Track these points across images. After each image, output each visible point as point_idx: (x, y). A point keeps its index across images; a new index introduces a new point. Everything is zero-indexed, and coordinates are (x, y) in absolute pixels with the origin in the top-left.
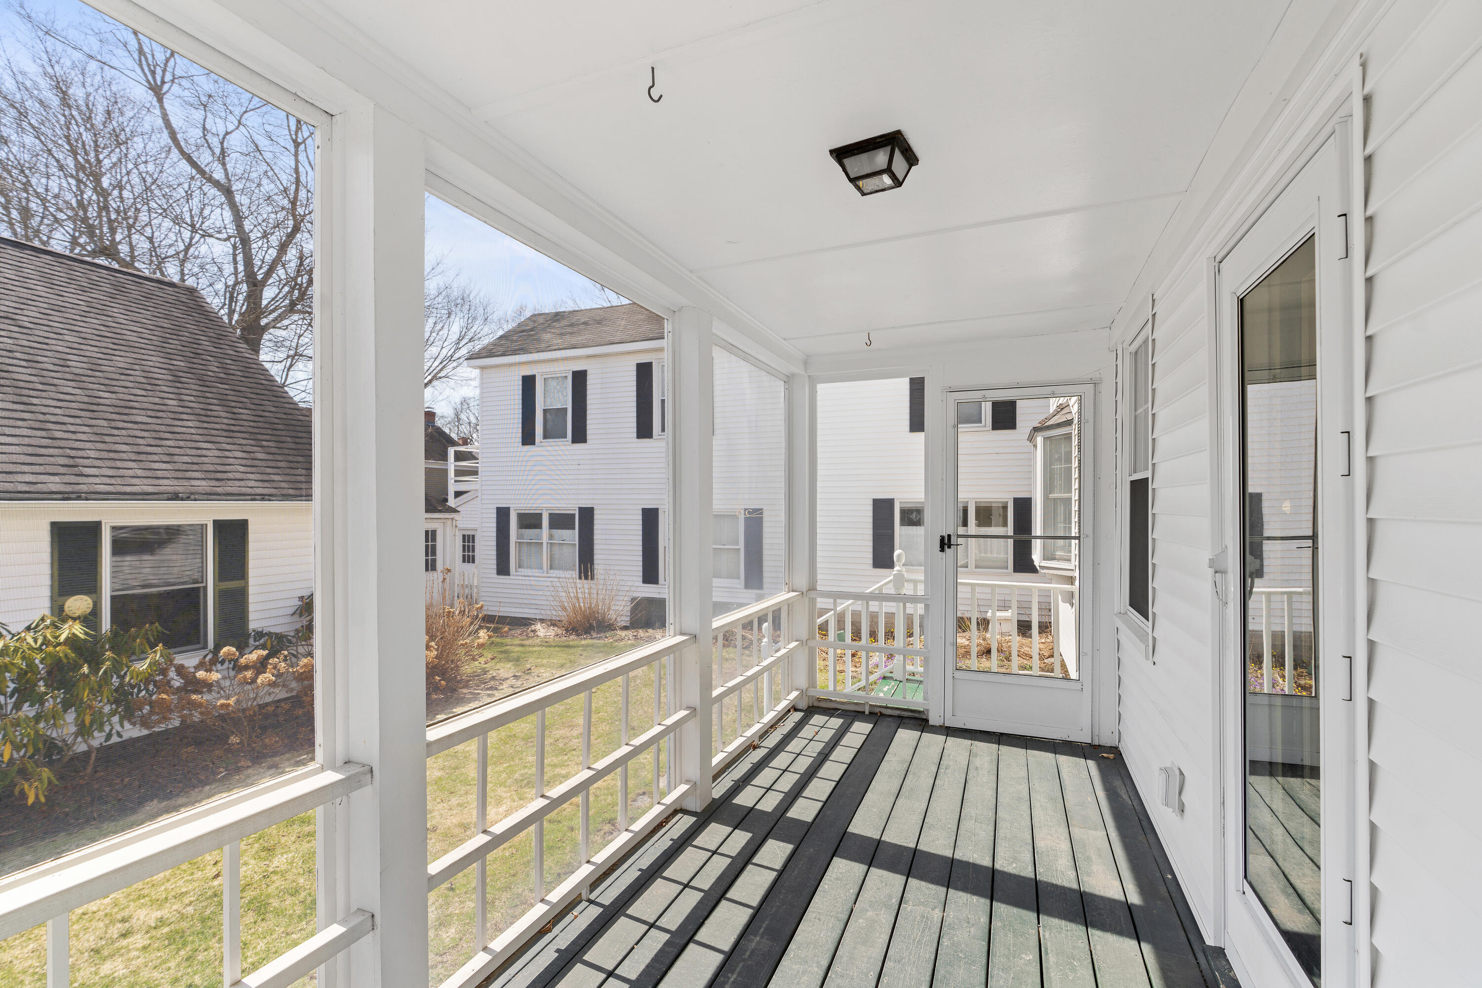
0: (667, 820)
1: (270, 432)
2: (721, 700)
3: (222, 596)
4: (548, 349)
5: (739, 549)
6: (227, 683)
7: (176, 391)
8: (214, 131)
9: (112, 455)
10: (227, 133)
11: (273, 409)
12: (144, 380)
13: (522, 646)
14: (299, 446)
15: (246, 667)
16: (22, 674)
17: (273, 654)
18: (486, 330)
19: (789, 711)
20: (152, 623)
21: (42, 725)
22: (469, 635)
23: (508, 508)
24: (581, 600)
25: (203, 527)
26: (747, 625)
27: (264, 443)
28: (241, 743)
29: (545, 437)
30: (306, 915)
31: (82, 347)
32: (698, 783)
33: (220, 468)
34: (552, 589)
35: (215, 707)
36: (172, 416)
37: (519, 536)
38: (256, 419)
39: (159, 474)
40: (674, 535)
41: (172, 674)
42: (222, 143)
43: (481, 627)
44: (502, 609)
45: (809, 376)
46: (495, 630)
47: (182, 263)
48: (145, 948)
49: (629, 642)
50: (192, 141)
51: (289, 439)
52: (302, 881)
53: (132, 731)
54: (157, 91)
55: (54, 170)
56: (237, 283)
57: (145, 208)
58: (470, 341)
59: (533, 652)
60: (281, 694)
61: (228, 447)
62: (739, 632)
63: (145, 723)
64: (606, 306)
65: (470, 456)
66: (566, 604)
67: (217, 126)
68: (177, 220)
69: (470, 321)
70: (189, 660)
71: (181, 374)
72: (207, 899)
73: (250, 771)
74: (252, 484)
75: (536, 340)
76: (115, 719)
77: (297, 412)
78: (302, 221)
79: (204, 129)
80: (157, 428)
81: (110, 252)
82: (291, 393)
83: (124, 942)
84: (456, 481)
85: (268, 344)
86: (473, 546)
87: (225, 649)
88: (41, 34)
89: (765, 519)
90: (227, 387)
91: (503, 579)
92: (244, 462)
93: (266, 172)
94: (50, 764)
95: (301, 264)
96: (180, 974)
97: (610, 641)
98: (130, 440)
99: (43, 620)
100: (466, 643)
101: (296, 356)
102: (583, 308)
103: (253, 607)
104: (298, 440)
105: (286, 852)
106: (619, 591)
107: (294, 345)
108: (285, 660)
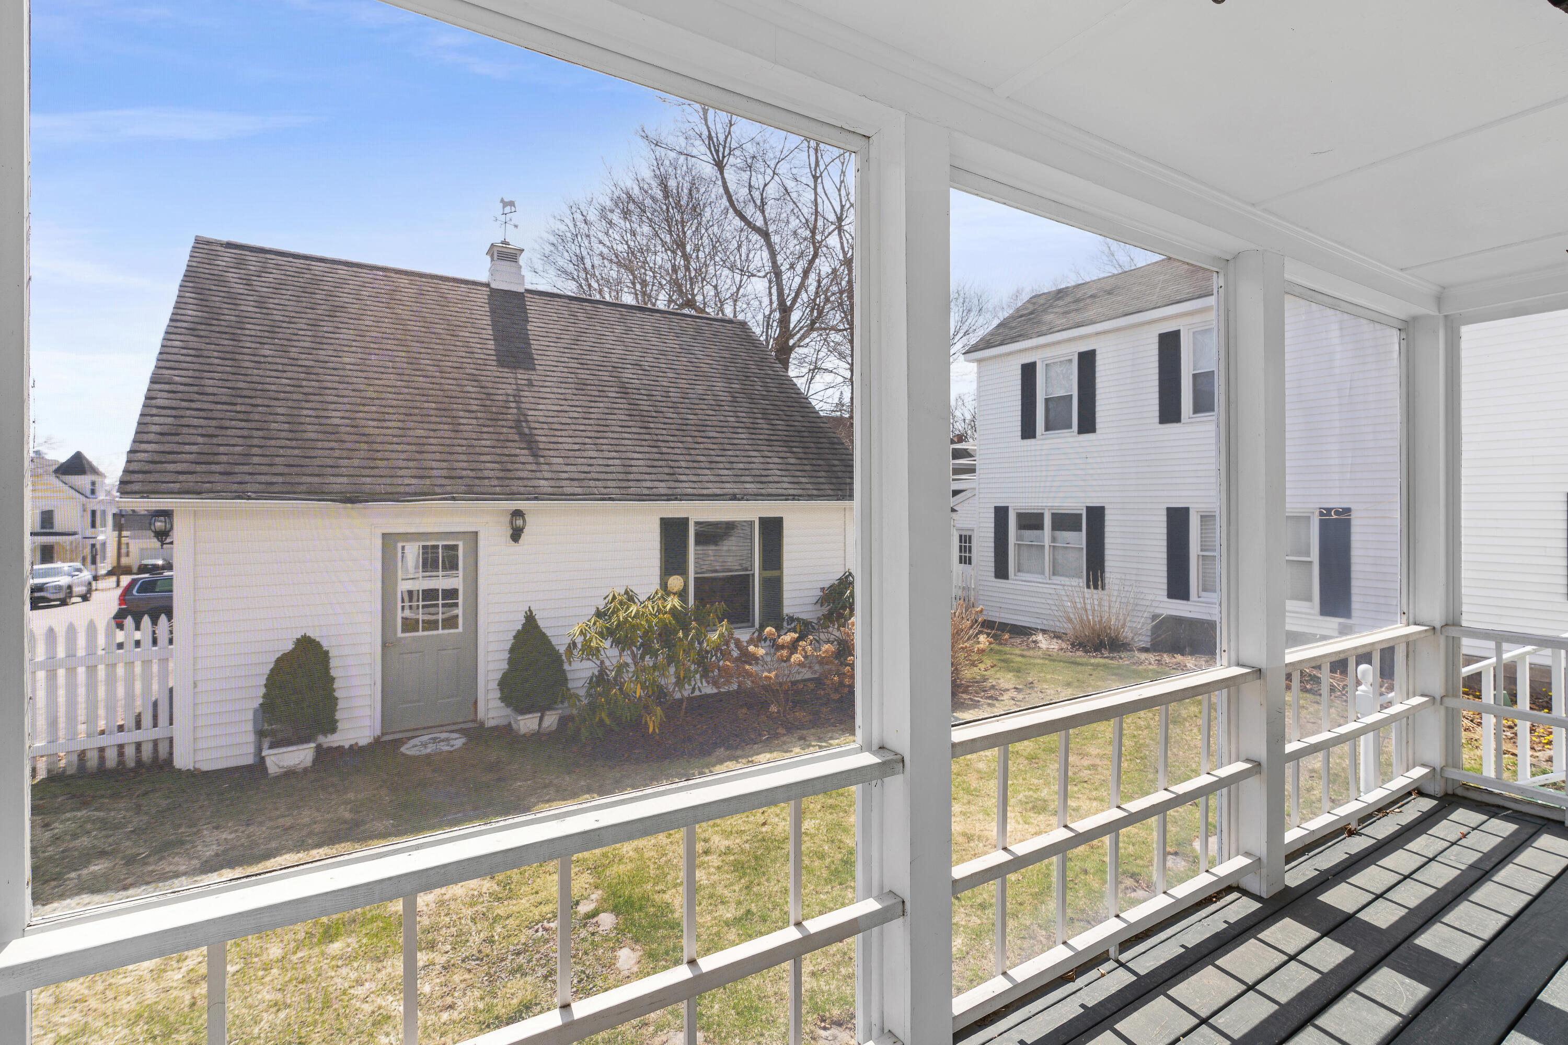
0: (1219, 895)
1: (798, 439)
2: (1298, 759)
3: (765, 582)
4: (1050, 332)
5: (1311, 562)
6: (768, 659)
7: (733, 409)
8: (756, 186)
9: (695, 465)
10: (766, 185)
11: (801, 419)
12: (714, 403)
13: (1023, 656)
14: (820, 451)
15: (783, 647)
16: (646, 633)
17: (801, 638)
18: (981, 320)
19: (1410, 794)
20: (720, 602)
21: (656, 673)
22: (968, 639)
23: (1007, 507)
24: (1090, 613)
25: (751, 523)
26: (1340, 665)
27: (795, 450)
28: (778, 712)
29: (1048, 428)
30: (831, 880)
31: (677, 381)
32: (1264, 860)
33: (764, 473)
34: (1056, 597)
35: (761, 677)
36: (732, 430)
37: (1019, 538)
38: (788, 428)
39: (724, 479)
40: (1228, 540)
41: (732, 646)
42: (762, 195)
43: (980, 632)
44: (1002, 615)
45: (1446, 316)
46: (995, 637)
47: (735, 301)
48: (719, 868)
49: (1151, 667)
50: (741, 199)
51: (812, 445)
52: (826, 848)
53: (709, 690)
54: (720, 165)
55: (659, 248)
56: (771, 312)
57: (713, 262)
58: (964, 335)
59: (1035, 665)
60: (806, 674)
61: (769, 454)
62: (1325, 674)
63: (715, 684)
64: (1116, 272)
65: (965, 454)
66: (1072, 616)
67: (758, 181)
68: (732, 268)
69: (965, 314)
70: (744, 635)
71: (737, 395)
72: (758, 841)
73: (785, 738)
74: (786, 487)
75: (1036, 323)
76: (698, 676)
77: (818, 420)
78: (819, 247)
79: (750, 186)
80: (722, 441)
81: (690, 303)
82: (814, 403)
83: (706, 859)
84: (954, 480)
85: (794, 362)
86: (970, 547)
87: (768, 629)
88: (653, 146)
89: (1353, 522)
90: (767, 402)
91: (1001, 583)
92: (780, 467)
93: (793, 210)
94: (660, 704)
95: (819, 286)
96: (742, 898)
97: (1127, 662)
98: (706, 452)
99: (656, 593)
100: (966, 647)
101: (816, 369)
102: (1088, 280)
103: (787, 595)
104: (819, 445)
105: (814, 818)
106: (1137, 605)
107: (814, 360)
108: (810, 644)
